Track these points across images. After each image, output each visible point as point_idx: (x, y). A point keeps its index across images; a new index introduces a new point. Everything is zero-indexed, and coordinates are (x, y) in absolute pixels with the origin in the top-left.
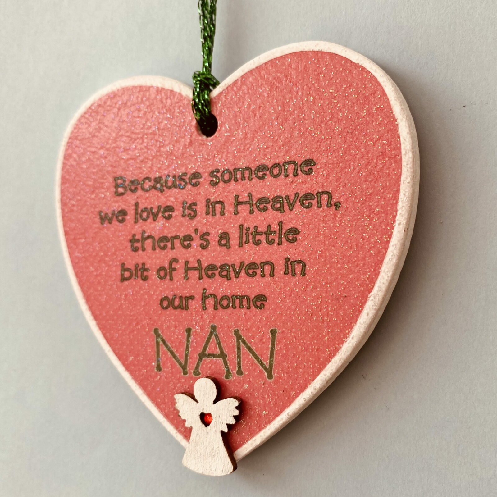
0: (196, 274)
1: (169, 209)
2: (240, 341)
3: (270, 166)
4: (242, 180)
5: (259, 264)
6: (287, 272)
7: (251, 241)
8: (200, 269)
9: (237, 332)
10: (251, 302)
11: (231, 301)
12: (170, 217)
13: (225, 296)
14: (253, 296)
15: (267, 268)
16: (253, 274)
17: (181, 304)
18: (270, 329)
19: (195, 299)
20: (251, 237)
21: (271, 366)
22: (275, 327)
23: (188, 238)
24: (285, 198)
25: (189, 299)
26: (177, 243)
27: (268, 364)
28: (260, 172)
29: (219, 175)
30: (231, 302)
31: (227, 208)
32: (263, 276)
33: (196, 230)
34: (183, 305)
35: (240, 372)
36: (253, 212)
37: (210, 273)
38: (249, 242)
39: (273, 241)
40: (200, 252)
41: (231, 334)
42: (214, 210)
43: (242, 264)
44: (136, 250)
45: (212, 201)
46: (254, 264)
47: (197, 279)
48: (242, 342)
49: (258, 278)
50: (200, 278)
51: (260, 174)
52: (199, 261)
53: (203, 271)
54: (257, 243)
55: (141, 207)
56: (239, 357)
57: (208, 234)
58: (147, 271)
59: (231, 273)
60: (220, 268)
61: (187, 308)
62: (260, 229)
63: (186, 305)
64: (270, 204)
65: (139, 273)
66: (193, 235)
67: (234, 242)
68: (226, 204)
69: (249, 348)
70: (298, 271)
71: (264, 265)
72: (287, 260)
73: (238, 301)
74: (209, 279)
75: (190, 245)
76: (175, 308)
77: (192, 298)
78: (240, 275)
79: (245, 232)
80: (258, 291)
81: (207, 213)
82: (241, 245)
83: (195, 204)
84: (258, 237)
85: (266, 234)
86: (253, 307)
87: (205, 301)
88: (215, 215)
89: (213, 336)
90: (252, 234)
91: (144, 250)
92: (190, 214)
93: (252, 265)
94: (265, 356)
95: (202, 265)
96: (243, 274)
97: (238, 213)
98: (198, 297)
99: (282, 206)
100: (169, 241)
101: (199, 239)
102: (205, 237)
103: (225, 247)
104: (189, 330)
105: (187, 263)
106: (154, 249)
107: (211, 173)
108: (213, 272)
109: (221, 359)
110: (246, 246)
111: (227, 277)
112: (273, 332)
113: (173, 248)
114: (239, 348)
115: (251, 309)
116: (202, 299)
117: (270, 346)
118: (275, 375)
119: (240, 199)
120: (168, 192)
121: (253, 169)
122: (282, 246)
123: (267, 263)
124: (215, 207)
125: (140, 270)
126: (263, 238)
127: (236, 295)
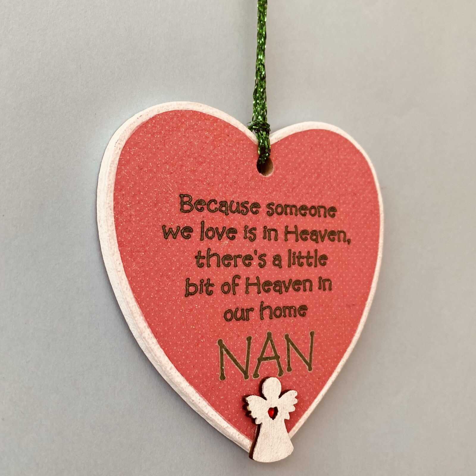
0: (255, 288)
1: (233, 231)
2: (289, 343)
3: (309, 207)
4: (291, 215)
5: (302, 281)
6: (320, 288)
7: (297, 263)
8: (259, 284)
9: (287, 337)
10: (297, 312)
11: (283, 310)
12: (233, 238)
13: (279, 307)
14: (298, 306)
15: (308, 284)
16: (298, 289)
17: (243, 316)
18: (310, 332)
19: (254, 311)
20: (296, 260)
21: (311, 361)
22: (313, 330)
23: (249, 258)
24: (319, 232)
25: (249, 311)
26: (240, 261)
27: (309, 359)
28: (303, 210)
29: (274, 207)
30: (283, 312)
31: (279, 236)
32: (305, 290)
33: (256, 252)
34: (244, 317)
35: (289, 369)
36: (298, 240)
37: (266, 288)
38: (295, 264)
39: (311, 264)
40: (258, 270)
41: (282, 339)
42: (270, 236)
43: (291, 281)
44: (201, 266)
45: (268, 228)
46: (299, 281)
47: (257, 293)
48: (291, 344)
49: (301, 292)
50: (259, 292)
51: (303, 212)
52: (257, 278)
53: (261, 286)
54: (301, 265)
55: (207, 226)
56: (289, 356)
57: (265, 255)
58: (212, 286)
59: (282, 288)
60: (274, 284)
61: (248, 319)
62: (303, 254)
63: (247, 316)
64: (309, 236)
65: (204, 288)
66: (253, 255)
67: (285, 263)
68: (278, 232)
69: (296, 349)
70: (327, 287)
71: (305, 282)
72: (320, 278)
73: (287, 311)
74: (265, 293)
75: (250, 264)
76: (238, 320)
77: (252, 309)
78: (289, 290)
79: (292, 255)
80: (301, 303)
81: (264, 238)
82: (289, 266)
83: (255, 229)
84: (301, 260)
85: (307, 258)
86: (298, 315)
87: (262, 312)
88: (271, 240)
89: (269, 341)
90: (297, 257)
91: (209, 266)
92: (251, 237)
93: (298, 282)
94: (306, 354)
95: (260, 281)
96: (291, 289)
97: (287, 240)
98: (257, 309)
99: (317, 238)
100: (232, 260)
101: (258, 259)
102: (263, 257)
103: (278, 267)
104: (249, 339)
105: (248, 279)
106: (219, 266)
107: (267, 205)
108: (269, 287)
109: (275, 360)
110: (293, 267)
111: (279, 292)
112: (312, 334)
113: (236, 266)
114: (288, 350)
115: (297, 317)
116: (260, 311)
117: (310, 345)
118: (313, 367)
119: (289, 230)
120: (232, 216)
121: (298, 207)
122: (317, 268)
123: (308, 280)
124: (270, 233)
125: (205, 285)
126: (304, 261)
127: (286, 306)
